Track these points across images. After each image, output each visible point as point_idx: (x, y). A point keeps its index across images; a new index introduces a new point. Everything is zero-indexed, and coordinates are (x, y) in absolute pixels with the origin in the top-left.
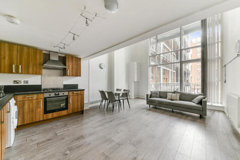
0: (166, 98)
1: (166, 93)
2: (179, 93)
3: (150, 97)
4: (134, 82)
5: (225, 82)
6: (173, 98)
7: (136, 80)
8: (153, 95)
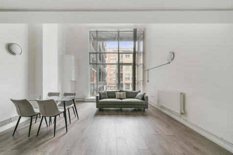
0: (115, 98)
1: (114, 92)
2: (124, 91)
3: (100, 99)
4: (72, 81)
5: (148, 81)
6: (121, 97)
7: (73, 80)
8: (102, 96)
